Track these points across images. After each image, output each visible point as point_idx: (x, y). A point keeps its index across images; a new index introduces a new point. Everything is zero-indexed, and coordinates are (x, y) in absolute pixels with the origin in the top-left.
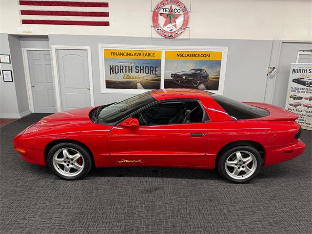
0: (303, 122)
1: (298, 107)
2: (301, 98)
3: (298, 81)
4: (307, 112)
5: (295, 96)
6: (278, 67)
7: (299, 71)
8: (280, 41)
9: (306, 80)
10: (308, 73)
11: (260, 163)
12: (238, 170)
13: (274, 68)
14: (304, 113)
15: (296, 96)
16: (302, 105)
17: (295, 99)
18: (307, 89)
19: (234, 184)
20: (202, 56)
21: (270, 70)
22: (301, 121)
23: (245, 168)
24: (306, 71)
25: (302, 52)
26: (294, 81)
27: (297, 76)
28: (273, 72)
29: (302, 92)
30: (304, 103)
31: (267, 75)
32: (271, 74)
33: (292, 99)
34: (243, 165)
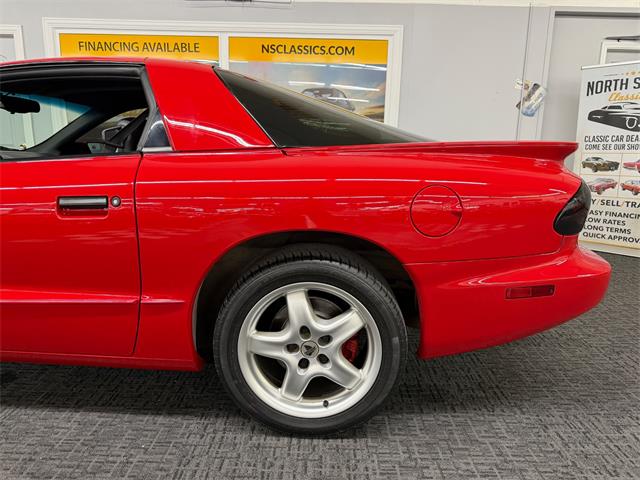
0: (623, 235)
1: (608, 194)
2: (613, 166)
3: (604, 117)
4: (634, 204)
5: (595, 162)
6: (548, 83)
7: (607, 86)
8: (551, 7)
9: (627, 111)
10: (631, 91)
11: (396, 340)
12: (301, 372)
13: (536, 86)
14: (624, 209)
15: (599, 162)
16: (619, 188)
17: (596, 168)
18: (630, 138)
19: (285, 440)
20: (333, 50)
21: (526, 93)
22: (618, 234)
23: (329, 366)
24: (625, 84)
25: (616, 42)
26: (593, 116)
27: (600, 101)
28: (533, 98)
29: (617, 147)
30: (623, 181)
31: (518, 106)
32: (527, 104)
33: (589, 170)
34: (324, 349)
